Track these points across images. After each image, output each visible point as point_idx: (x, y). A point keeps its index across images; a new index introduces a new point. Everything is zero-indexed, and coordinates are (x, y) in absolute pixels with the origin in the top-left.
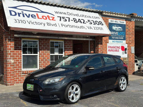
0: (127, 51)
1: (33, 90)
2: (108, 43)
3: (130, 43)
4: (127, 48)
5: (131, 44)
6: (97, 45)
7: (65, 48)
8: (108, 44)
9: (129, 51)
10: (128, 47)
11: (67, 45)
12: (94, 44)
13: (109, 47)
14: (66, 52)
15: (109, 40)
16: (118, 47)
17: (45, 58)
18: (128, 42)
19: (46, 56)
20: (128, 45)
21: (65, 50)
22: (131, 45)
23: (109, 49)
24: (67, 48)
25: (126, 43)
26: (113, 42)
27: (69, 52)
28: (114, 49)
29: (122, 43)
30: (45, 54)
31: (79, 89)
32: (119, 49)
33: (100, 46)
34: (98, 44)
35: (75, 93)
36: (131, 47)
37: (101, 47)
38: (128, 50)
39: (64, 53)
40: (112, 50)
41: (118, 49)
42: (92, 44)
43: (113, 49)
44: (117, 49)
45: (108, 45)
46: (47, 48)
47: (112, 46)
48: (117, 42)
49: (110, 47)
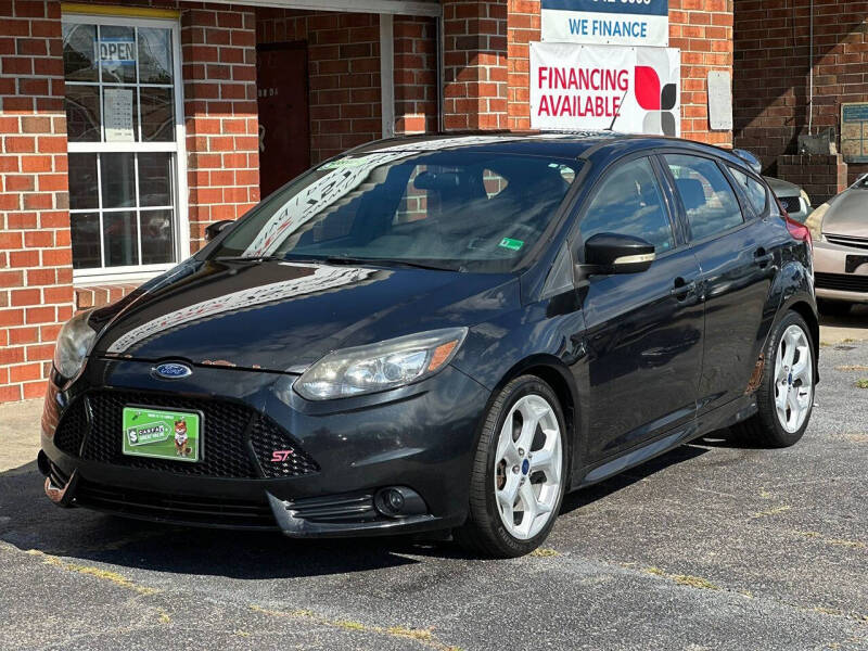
0: (675, 111)
1: (195, 459)
2: (537, 37)
3: (702, 37)
4: (676, 80)
5: (705, 46)
6: (461, 60)
7: (189, 91)
8: (534, 46)
9: (695, 112)
10: (684, 72)
11: (209, 54)
12: (431, 47)
13: (541, 78)
14: (208, 126)
15: (545, 13)
16: (611, 79)
17: (26, 183)
18: (689, 31)
19: (31, 164)
20: (686, 58)
21: (190, 110)
22: (705, 59)
23: (546, 91)
24: (211, 91)
25: (673, 43)
26: (574, 27)
27: (229, 126)
28: (584, 93)
29: (639, 41)
30: (27, 145)
31: (553, 436)
32: (618, 92)
33: (486, 65)
34: (473, 48)
35: (532, 463)
36: (705, 71)
37: (495, 74)
38: (686, 98)
39: (181, 131)
40: (567, 107)
41: (609, 93)
42: (415, 51)
43: (572, 92)
44: (602, 93)
45: (539, 55)
46: (41, 87)
47: (566, 62)
48: (606, 29)
49: (555, 76)
